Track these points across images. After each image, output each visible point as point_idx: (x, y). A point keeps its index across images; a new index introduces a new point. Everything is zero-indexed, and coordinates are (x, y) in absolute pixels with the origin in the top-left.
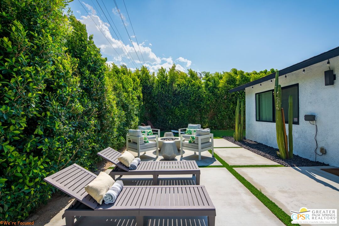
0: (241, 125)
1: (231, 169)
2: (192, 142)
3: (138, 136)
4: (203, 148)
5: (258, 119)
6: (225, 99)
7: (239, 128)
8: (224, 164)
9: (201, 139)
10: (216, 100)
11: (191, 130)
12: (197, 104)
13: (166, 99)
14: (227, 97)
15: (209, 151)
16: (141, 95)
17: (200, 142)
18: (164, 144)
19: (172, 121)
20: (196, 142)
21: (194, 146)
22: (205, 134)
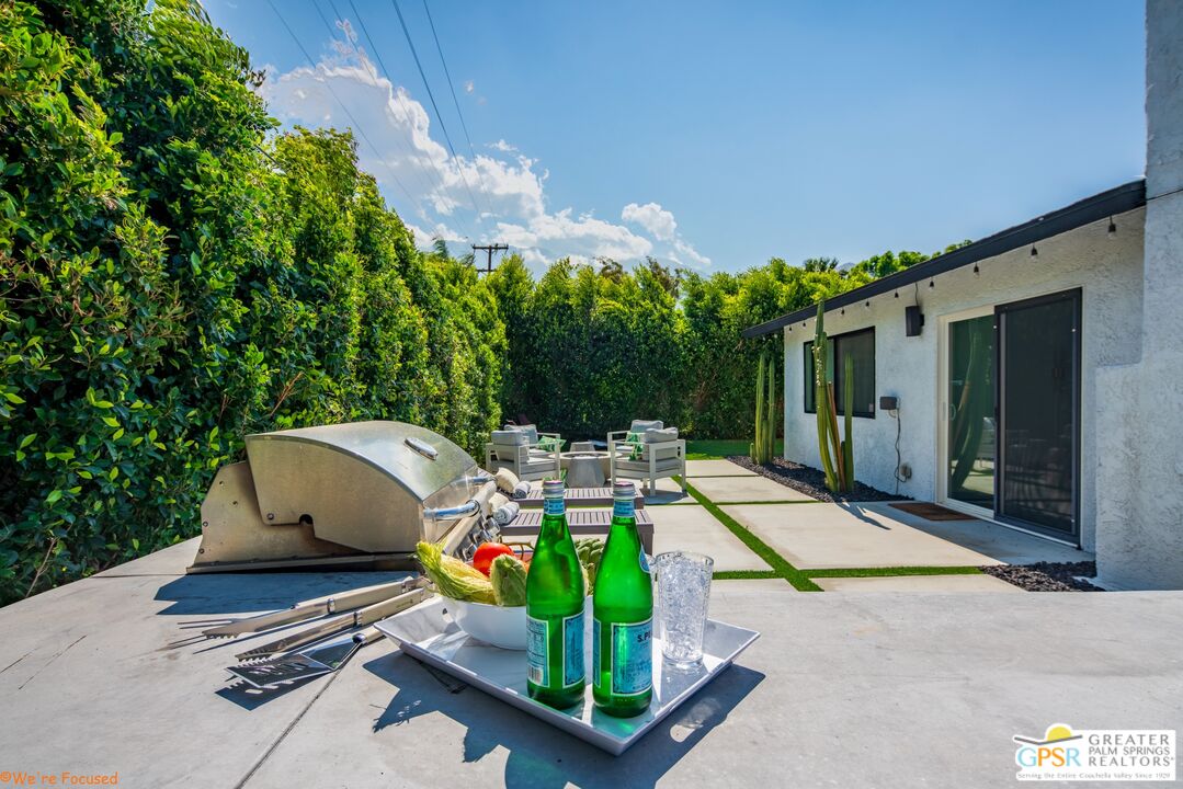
0: (768, 424)
1: (712, 507)
2: (637, 457)
3: (517, 445)
4: (661, 472)
5: (809, 408)
6: (738, 352)
7: (764, 431)
8: (703, 500)
9: (657, 451)
10: (714, 355)
11: (638, 434)
12: (660, 367)
13: (572, 352)
14: (744, 344)
15: (673, 478)
16: (505, 342)
17: (652, 458)
18: (574, 463)
19: (589, 414)
20: (644, 458)
21: (641, 467)
22: (666, 438)
